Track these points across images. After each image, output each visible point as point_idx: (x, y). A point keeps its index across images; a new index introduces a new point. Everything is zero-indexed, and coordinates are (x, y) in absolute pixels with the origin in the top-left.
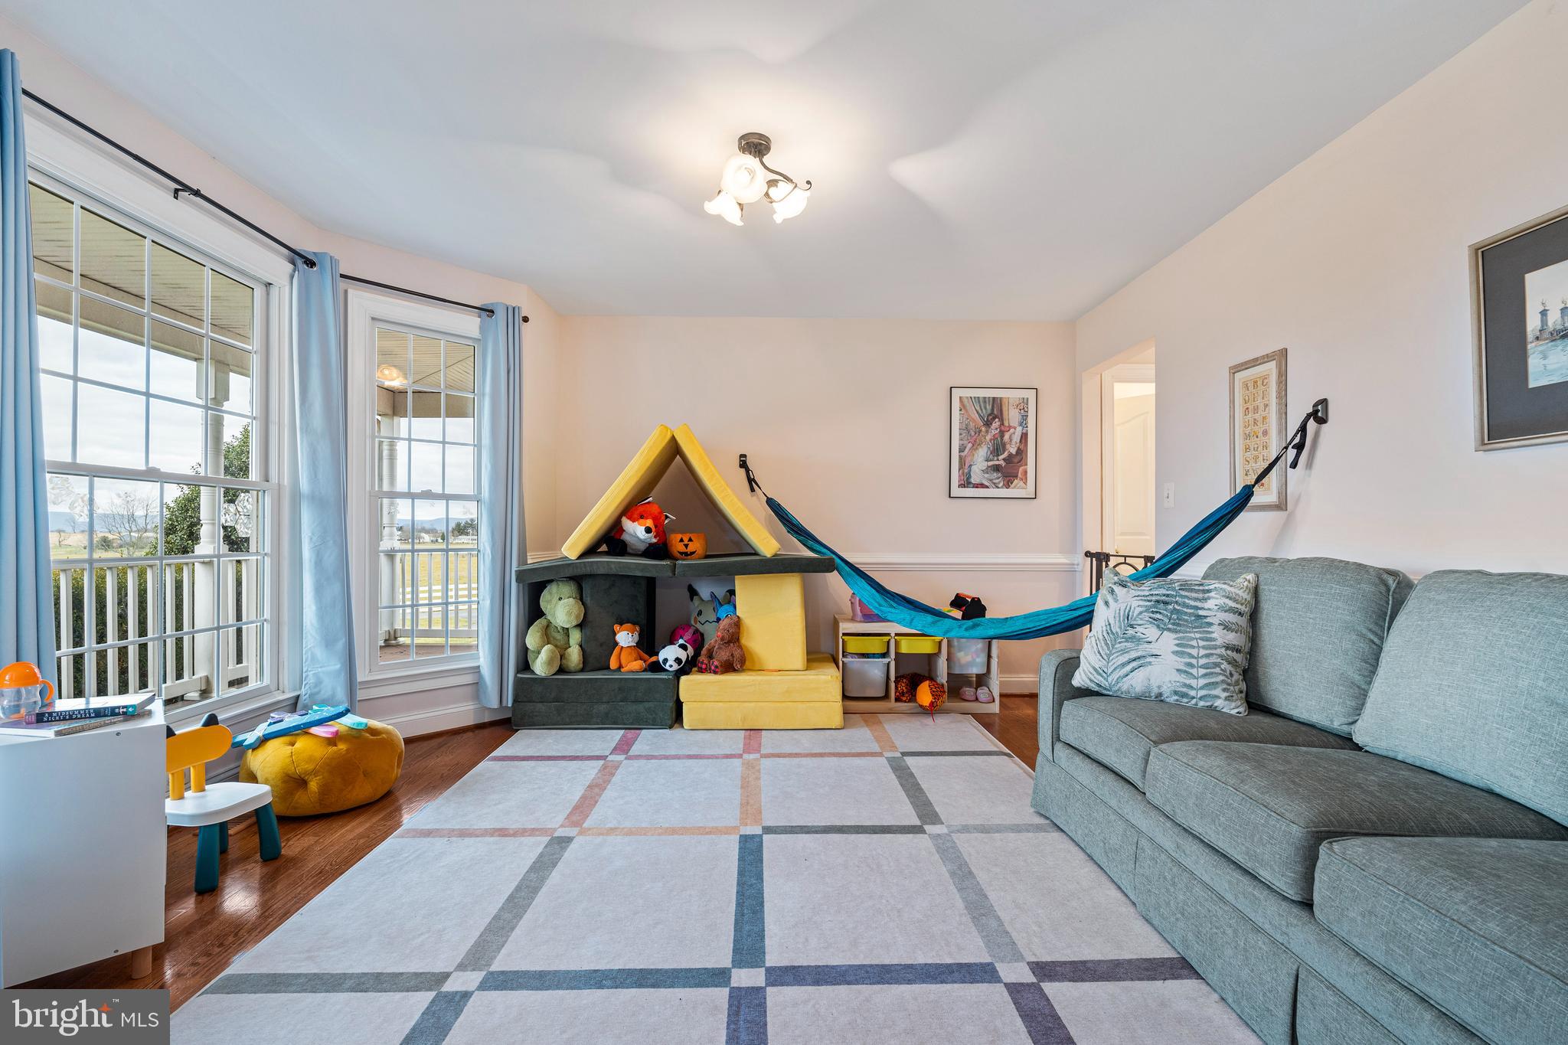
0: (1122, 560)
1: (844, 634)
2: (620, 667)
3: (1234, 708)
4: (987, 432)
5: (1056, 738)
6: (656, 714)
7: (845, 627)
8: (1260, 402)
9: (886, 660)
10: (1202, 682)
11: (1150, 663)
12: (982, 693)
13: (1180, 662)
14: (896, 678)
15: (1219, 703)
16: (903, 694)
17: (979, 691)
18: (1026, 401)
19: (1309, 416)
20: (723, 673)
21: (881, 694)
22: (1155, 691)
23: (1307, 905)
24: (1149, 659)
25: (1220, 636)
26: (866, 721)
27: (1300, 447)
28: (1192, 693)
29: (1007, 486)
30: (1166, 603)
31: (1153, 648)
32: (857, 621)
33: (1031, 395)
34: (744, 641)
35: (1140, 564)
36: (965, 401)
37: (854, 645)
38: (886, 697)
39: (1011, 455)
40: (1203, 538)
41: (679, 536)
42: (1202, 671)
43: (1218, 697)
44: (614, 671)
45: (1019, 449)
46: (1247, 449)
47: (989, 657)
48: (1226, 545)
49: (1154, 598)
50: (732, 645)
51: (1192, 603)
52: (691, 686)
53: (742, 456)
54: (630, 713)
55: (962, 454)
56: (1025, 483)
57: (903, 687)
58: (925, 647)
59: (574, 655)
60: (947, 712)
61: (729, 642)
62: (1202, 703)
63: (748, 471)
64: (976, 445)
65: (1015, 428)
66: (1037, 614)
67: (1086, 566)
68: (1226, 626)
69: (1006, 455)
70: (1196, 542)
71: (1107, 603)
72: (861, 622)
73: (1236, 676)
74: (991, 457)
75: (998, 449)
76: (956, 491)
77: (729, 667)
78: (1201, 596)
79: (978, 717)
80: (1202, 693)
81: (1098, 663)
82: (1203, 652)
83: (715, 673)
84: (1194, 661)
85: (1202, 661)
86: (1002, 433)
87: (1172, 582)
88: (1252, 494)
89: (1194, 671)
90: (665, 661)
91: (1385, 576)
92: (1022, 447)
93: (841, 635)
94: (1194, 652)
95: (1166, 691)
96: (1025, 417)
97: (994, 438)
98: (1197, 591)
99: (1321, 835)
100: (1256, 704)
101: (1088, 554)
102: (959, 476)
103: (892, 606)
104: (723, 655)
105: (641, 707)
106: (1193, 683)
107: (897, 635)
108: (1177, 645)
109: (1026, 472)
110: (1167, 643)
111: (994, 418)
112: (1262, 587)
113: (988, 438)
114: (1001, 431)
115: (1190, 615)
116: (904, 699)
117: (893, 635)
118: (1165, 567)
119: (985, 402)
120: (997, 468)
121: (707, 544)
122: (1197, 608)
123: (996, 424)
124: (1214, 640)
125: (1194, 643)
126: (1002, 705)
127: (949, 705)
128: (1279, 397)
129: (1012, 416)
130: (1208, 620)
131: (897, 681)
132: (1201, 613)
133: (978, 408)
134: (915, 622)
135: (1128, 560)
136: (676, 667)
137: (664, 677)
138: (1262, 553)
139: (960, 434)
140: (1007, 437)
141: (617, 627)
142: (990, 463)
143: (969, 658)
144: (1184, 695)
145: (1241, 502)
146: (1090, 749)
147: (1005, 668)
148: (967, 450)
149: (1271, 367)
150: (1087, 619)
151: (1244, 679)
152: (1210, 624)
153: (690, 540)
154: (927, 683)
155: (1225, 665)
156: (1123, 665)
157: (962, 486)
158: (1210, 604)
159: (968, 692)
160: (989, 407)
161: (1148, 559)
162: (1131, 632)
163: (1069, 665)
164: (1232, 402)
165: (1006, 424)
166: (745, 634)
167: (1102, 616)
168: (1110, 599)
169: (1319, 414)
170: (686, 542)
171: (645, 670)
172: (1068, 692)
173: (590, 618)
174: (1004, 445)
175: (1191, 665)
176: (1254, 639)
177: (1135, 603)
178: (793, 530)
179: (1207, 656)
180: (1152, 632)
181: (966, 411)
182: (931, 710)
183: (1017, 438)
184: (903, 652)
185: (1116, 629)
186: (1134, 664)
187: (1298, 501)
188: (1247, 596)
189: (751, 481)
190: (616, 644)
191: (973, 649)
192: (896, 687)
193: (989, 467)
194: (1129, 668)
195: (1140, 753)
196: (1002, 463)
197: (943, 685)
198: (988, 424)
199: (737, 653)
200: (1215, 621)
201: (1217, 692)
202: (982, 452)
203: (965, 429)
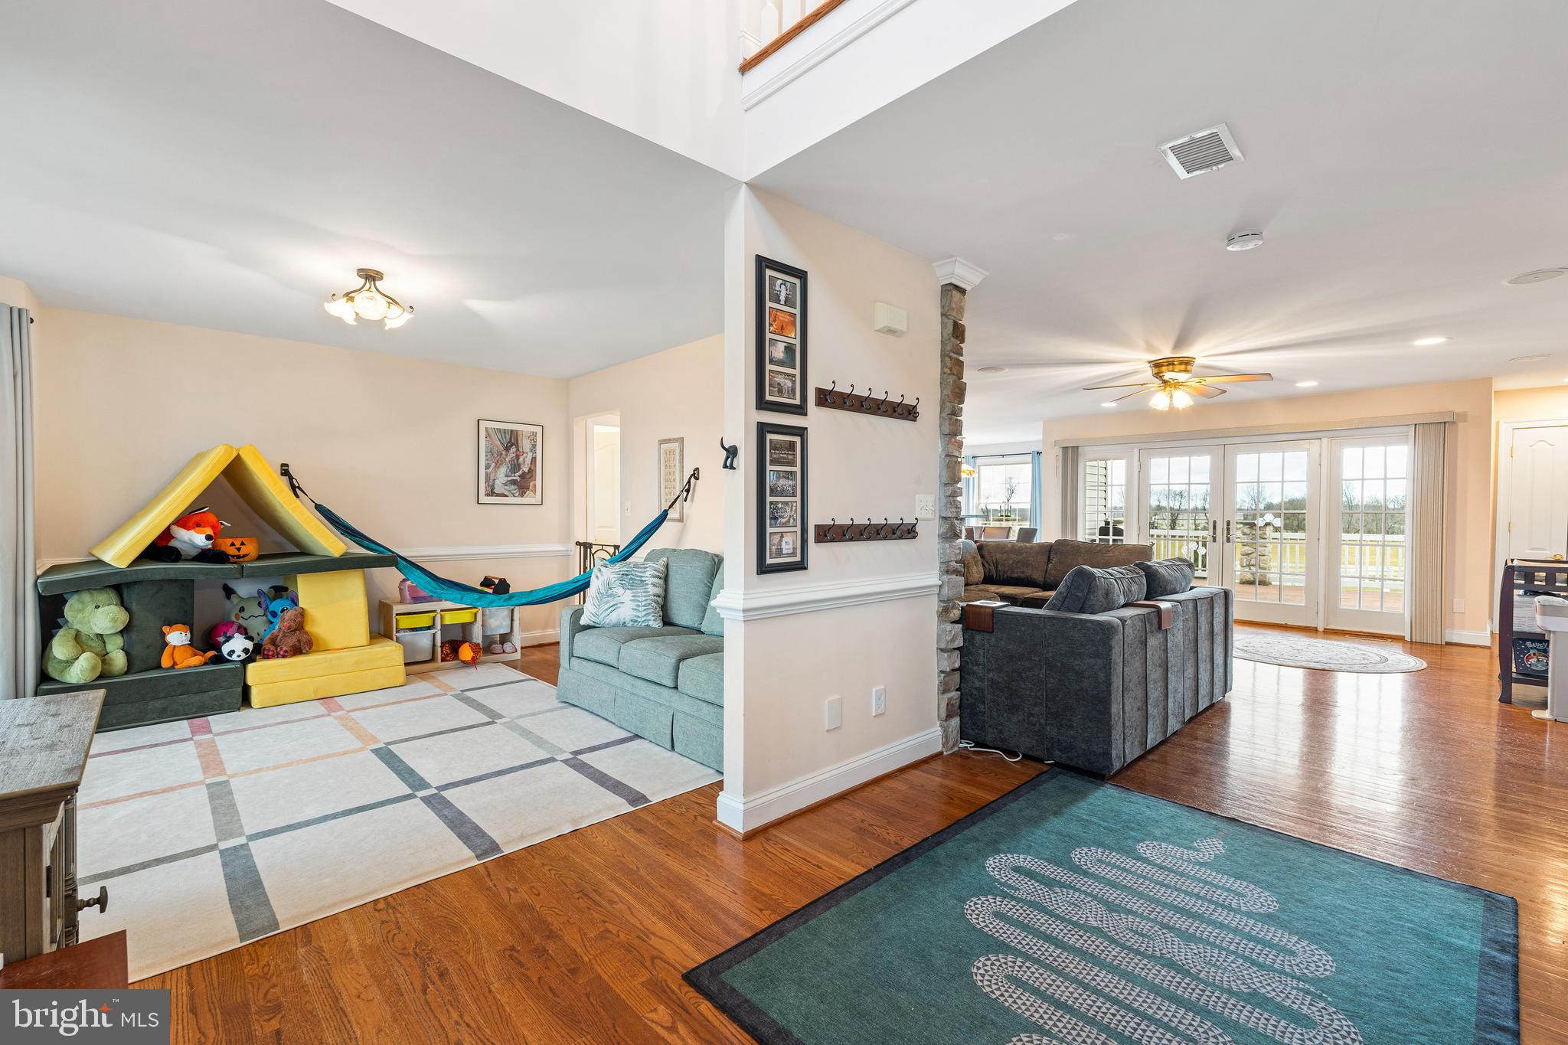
0: (600, 547)
1: (397, 615)
2: (175, 664)
3: (656, 624)
4: (507, 455)
5: (571, 655)
6: (223, 700)
7: (397, 609)
8: (672, 463)
9: (433, 631)
10: (644, 613)
11: (619, 607)
12: (508, 646)
13: (633, 605)
14: (442, 643)
15: (651, 623)
16: (447, 655)
17: (505, 646)
18: (535, 434)
19: (692, 475)
20: (291, 656)
21: (429, 657)
22: (622, 621)
23: (676, 688)
24: (619, 605)
25: (652, 590)
26: (422, 678)
27: (688, 491)
28: (639, 620)
29: (522, 495)
30: (627, 575)
31: (621, 599)
32: (407, 603)
33: (538, 430)
34: (308, 628)
35: (611, 550)
36: (490, 431)
37: (405, 622)
38: (433, 659)
39: (524, 473)
40: (645, 538)
41: (229, 541)
42: (644, 608)
43: (650, 620)
44: (167, 669)
45: (530, 468)
46: (666, 488)
47: (512, 620)
48: (656, 542)
49: (621, 573)
50: (298, 632)
51: (639, 574)
52: (255, 672)
53: (283, 465)
54: (193, 704)
55: (488, 471)
56: (535, 493)
57: (447, 650)
58: (465, 617)
59: (119, 660)
60: (483, 663)
61: (296, 630)
62: (643, 624)
63: (291, 479)
64: (498, 465)
65: (527, 453)
66: (552, 587)
67: (576, 551)
68: (654, 585)
69: (521, 472)
70: (642, 540)
71: (597, 577)
72: (411, 603)
73: (658, 609)
74: (510, 474)
75: (515, 467)
76: (483, 499)
77: (297, 651)
78: (643, 570)
79: (506, 663)
80: (643, 619)
81: (593, 610)
82: (644, 599)
83: (284, 657)
84: (640, 604)
85: (644, 603)
86: (518, 457)
87: (630, 564)
88: (667, 514)
89: (640, 609)
90: (231, 653)
91: (714, 557)
92: (532, 467)
93: (394, 615)
94: (640, 599)
95: (627, 620)
96: (534, 446)
97: (512, 460)
98: (641, 568)
99: (680, 660)
100: (667, 621)
101: (578, 543)
102: (486, 487)
103: (444, 589)
104: (291, 641)
105: (206, 697)
106: (639, 614)
107: (442, 611)
108: (633, 596)
109: (535, 486)
110: (627, 596)
111: (512, 445)
112: (670, 564)
113: (508, 459)
114: (517, 455)
115: (639, 580)
116: (448, 658)
117: (439, 611)
118: (624, 555)
119: (505, 433)
120: (514, 482)
121: (260, 547)
122: (642, 577)
123: (513, 449)
124: (649, 592)
125: (640, 595)
126: (522, 654)
127: (483, 658)
128: (680, 462)
129: (525, 445)
130: (647, 582)
131: (442, 647)
132: (643, 579)
133: (500, 437)
134: (464, 599)
135: (604, 548)
136: (243, 656)
137: (232, 666)
138: (671, 547)
139: (486, 456)
140: (521, 460)
141: (166, 629)
142: (509, 479)
143: (498, 623)
144: (636, 621)
145: (663, 517)
146: (591, 656)
147: (524, 628)
148: (491, 468)
149: (676, 445)
150: (587, 585)
151: (662, 610)
152: (647, 584)
153: (243, 544)
154: (467, 644)
155: (653, 604)
156: (607, 610)
157: (487, 495)
158: (647, 574)
159: (497, 647)
160: (508, 437)
161: (617, 547)
162: (610, 592)
163: (578, 613)
164: (660, 460)
165: (521, 450)
166: (309, 622)
167: (595, 584)
168: (599, 574)
169: (695, 475)
170: (238, 546)
171: (206, 664)
172: (577, 628)
173: (135, 622)
174: (519, 465)
175: (638, 606)
176: (666, 591)
177: (612, 576)
178: (347, 532)
179: (646, 600)
180: (620, 591)
181: (490, 438)
182: (473, 663)
183: (528, 461)
184: (447, 623)
185: (602, 591)
186: (612, 609)
187: (688, 517)
188: (663, 569)
189: (294, 488)
190: (166, 644)
191: (501, 615)
192: (442, 651)
193: (508, 481)
194: (609, 611)
195: (616, 650)
196: (518, 479)
197: (479, 644)
198: (507, 449)
199: (304, 638)
200: (649, 582)
201: (650, 617)
202: (503, 470)
203: (490, 452)
